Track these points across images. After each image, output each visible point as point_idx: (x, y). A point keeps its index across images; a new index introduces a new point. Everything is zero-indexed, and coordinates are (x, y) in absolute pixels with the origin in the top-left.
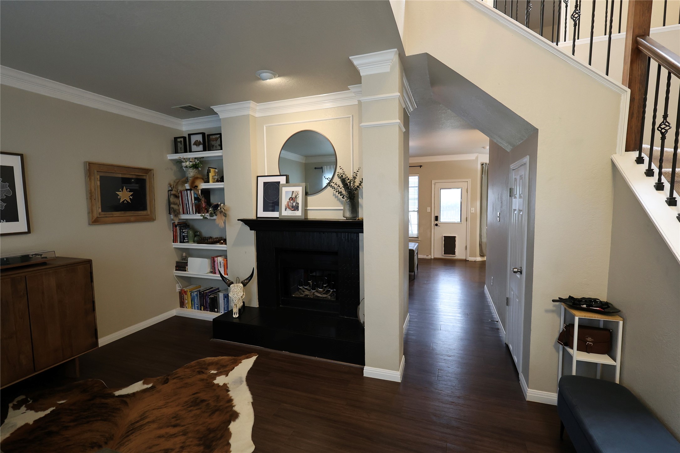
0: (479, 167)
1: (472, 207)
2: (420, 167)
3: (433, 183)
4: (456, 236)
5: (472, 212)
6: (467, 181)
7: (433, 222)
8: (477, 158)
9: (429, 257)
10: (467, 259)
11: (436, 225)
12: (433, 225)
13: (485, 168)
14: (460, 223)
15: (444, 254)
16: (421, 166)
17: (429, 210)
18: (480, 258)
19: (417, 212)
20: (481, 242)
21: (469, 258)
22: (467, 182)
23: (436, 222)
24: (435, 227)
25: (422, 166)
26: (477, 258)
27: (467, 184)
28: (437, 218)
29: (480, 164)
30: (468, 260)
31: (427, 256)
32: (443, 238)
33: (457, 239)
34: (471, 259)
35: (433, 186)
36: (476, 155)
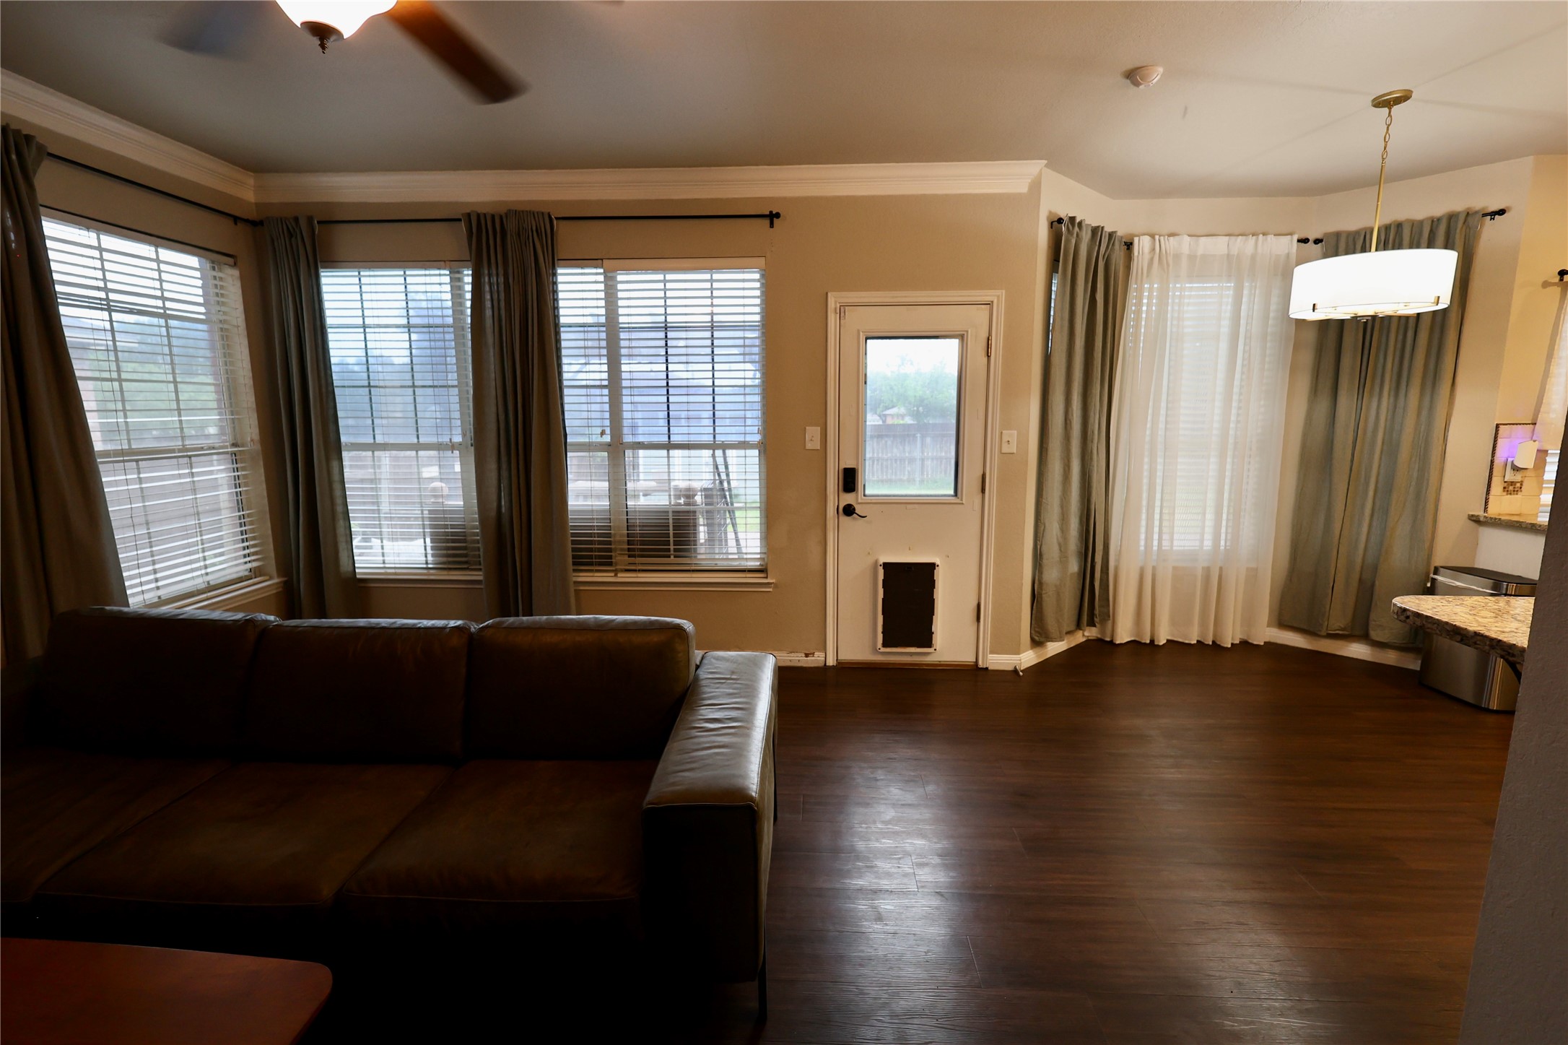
0: (1043, 235)
1: (1006, 424)
2: (772, 225)
3: (832, 303)
4: (937, 561)
5: (1005, 449)
6: (988, 299)
7: (835, 498)
8: (1036, 186)
9: (817, 659)
10: (981, 664)
11: (849, 511)
12: (831, 511)
13: (1068, 241)
14: (954, 500)
15: (885, 645)
16: (773, 217)
17: (812, 437)
18: (1031, 651)
19: (756, 452)
20: (1041, 584)
21: (990, 656)
22: (990, 304)
23: (848, 499)
24: (844, 519)
25: (778, 215)
26: (1021, 656)
27: (987, 313)
28: (850, 480)
29: (1048, 218)
30: (987, 668)
31: (807, 655)
32: (881, 572)
33: (940, 577)
34: (998, 661)
35: (832, 319)
36: (1033, 168)
